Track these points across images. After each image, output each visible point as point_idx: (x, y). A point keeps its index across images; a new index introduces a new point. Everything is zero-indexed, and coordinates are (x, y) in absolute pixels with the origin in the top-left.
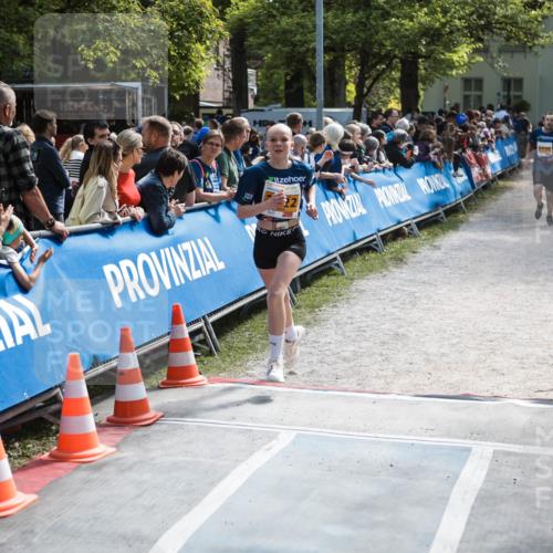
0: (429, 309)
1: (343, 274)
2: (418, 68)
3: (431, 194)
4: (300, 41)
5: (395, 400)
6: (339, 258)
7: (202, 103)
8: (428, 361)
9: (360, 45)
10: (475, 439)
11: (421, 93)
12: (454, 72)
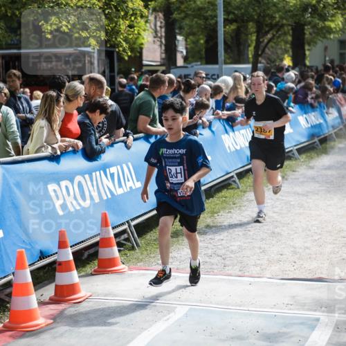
0: (300, 214)
1: (238, 188)
2: (304, 34)
3: (309, 128)
4: (211, 16)
5: (266, 282)
6: (235, 176)
7: (145, 62)
8: (295, 253)
9: (256, 17)
10: (323, 312)
11: (307, 53)
12: (332, 37)
